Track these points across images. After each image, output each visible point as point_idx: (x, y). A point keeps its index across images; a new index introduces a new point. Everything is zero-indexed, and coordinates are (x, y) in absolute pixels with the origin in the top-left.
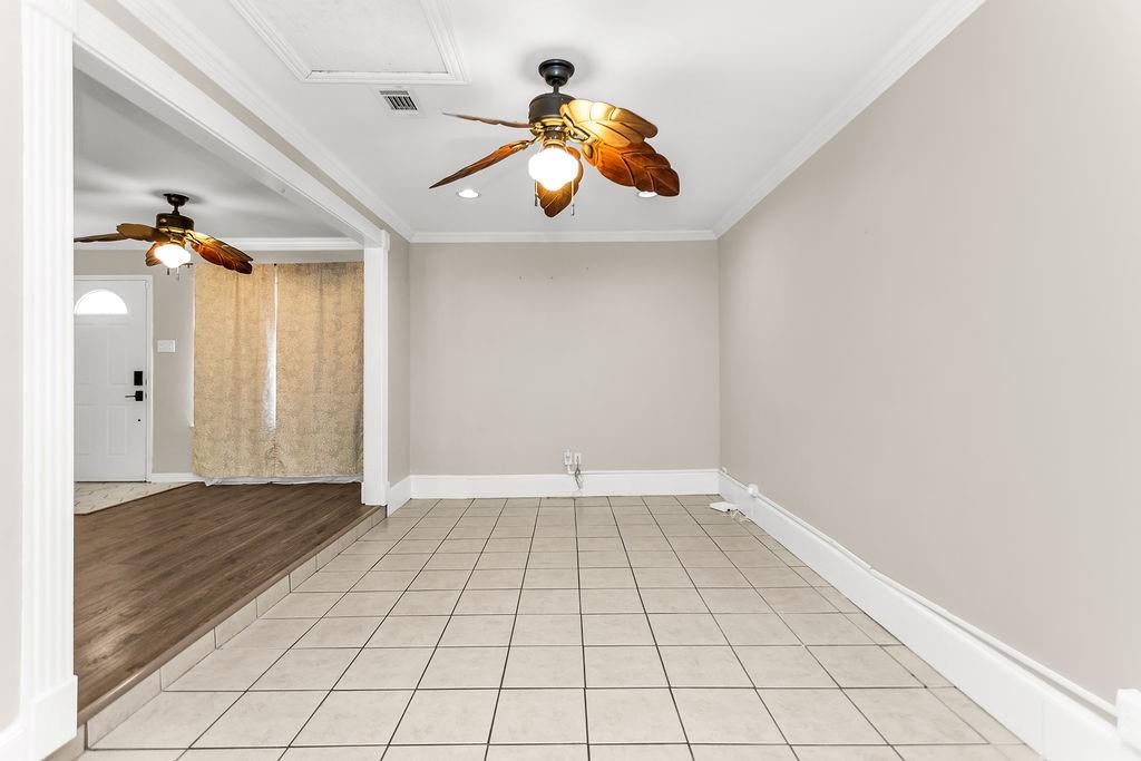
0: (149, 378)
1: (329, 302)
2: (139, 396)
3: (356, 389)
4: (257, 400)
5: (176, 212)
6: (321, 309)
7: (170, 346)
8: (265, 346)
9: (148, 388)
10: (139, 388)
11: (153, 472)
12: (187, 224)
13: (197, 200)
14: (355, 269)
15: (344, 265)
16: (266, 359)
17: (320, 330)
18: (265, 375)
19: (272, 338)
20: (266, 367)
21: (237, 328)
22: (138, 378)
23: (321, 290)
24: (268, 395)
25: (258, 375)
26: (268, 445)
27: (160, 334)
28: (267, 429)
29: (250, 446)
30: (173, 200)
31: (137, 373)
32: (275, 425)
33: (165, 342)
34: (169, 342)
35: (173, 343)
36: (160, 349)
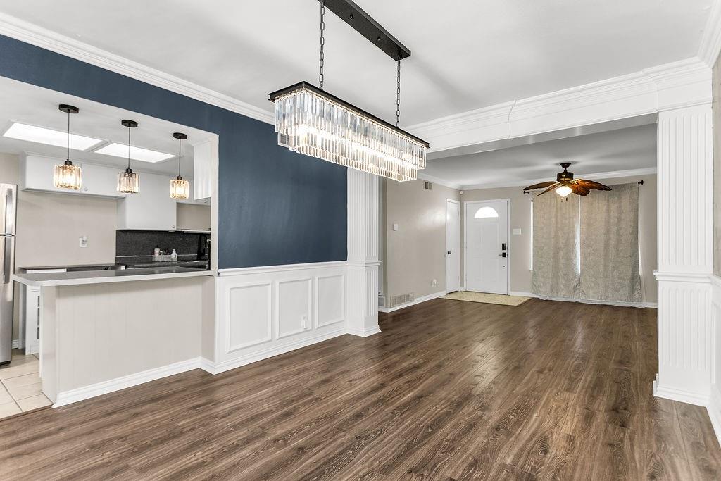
0: (509, 246)
1: (614, 207)
2: (504, 255)
3: (633, 255)
4: (569, 259)
5: (565, 171)
6: (608, 211)
7: (519, 232)
8: (573, 231)
9: (508, 251)
10: (504, 251)
11: (510, 290)
12: (570, 175)
13: (575, 163)
14: (631, 187)
15: (623, 186)
16: (574, 238)
17: (608, 222)
18: (574, 246)
19: (577, 227)
20: (574, 242)
21: (557, 222)
22: (504, 247)
23: (608, 201)
24: (576, 257)
25: (569, 245)
26: (574, 283)
27: (514, 226)
28: (575, 274)
29: (563, 282)
30: (566, 165)
31: (503, 245)
32: (579, 272)
33: (516, 230)
34: (518, 230)
35: (520, 230)
36: (514, 234)
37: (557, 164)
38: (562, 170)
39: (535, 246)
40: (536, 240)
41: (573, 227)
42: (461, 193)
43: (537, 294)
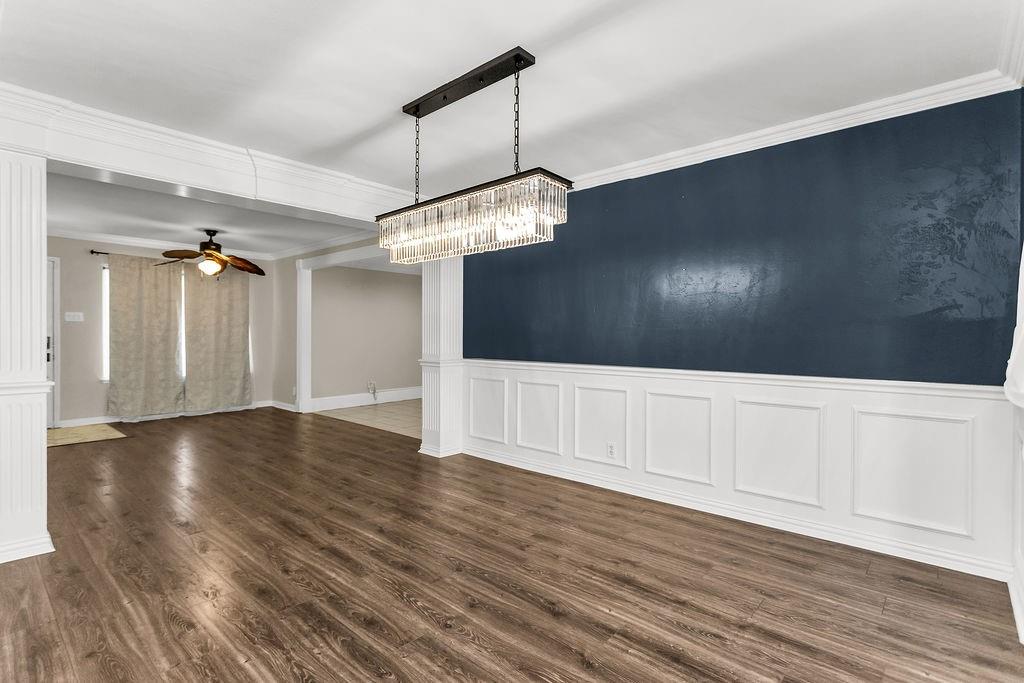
0: (56, 342)
1: (225, 291)
3: (245, 350)
4: (170, 359)
5: (211, 240)
6: (219, 296)
7: (78, 317)
8: (175, 320)
11: (61, 419)
12: (217, 247)
16: (176, 329)
17: (218, 310)
18: (176, 340)
19: (181, 314)
20: (176, 334)
24: (178, 354)
25: (169, 339)
26: (179, 389)
27: (66, 305)
28: (176, 377)
29: (161, 391)
30: (211, 233)
32: (184, 374)
33: (72, 314)
34: (76, 313)
35: (81, 314)
36: (67, 319)
37: (199, 230)
38: (207, 238)
39: (113, 341)
40: (116, 331)
41: (176, 313)
43: (118, 415)
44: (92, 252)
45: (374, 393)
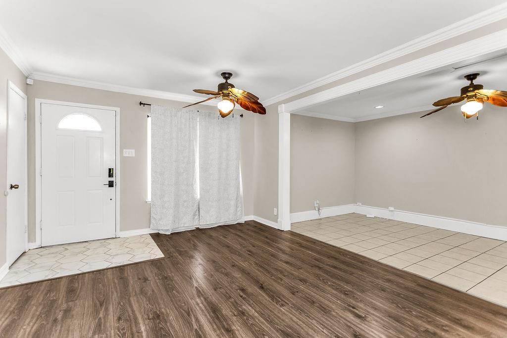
0: (117, 172)
1: (224, 133)
2: (111, 184)
4: (190, 185)
8: (193, 155)
9: (117, 179)
10: (111, 179)
11: (120, 231)
16: (194, 162)
18: (194, 171)
19: (196, 150)
20: (195, 166)
22: (111, 173)
23: (221, 127)
24: (195, 182)
28: (194, 199)
29: (183, 209)
30: (227, 75)
31: (110, 170)
32: (199, 197)
33: (128, 150)
34: (131, 150)
35: (133, 151)
36: (125, 155)
39: (154, 172)
40: (155, 164)
42: (29, 81)
43: (157, 228)
44: (141, 104)
45: (319, 210)
